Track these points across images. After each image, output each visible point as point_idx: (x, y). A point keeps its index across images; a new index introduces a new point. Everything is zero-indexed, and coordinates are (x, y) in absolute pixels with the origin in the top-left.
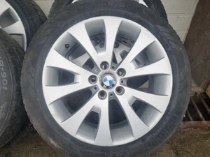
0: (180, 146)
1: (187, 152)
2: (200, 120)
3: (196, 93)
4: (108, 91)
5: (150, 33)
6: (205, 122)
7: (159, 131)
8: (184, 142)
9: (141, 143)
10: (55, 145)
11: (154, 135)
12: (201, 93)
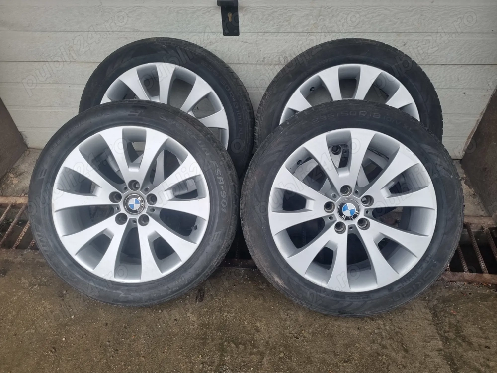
0: (441, 306)
1: (451, 315)
2: (479, 271)
3: (482, 228)
4: (347, 224)
5: (411, 153)
6: (487, 276)
7: (411, 280)
8: (449, 301)
9: (386, 293)
10: (280, 283)
11: (405, 284)
12: (490, 229)
